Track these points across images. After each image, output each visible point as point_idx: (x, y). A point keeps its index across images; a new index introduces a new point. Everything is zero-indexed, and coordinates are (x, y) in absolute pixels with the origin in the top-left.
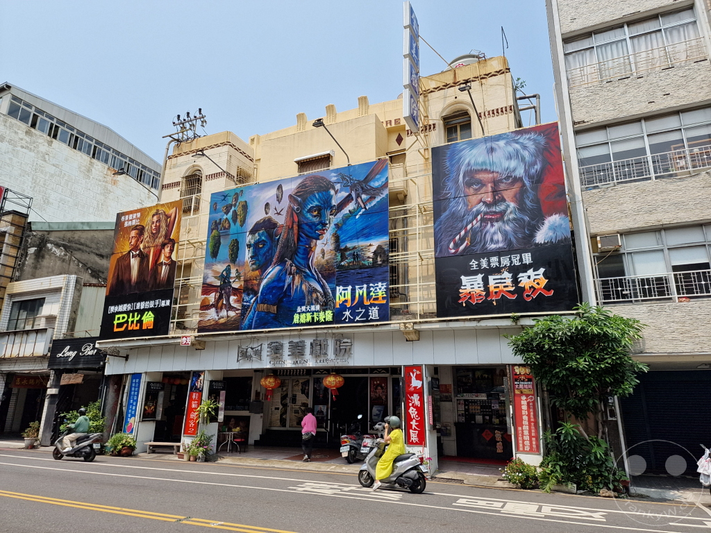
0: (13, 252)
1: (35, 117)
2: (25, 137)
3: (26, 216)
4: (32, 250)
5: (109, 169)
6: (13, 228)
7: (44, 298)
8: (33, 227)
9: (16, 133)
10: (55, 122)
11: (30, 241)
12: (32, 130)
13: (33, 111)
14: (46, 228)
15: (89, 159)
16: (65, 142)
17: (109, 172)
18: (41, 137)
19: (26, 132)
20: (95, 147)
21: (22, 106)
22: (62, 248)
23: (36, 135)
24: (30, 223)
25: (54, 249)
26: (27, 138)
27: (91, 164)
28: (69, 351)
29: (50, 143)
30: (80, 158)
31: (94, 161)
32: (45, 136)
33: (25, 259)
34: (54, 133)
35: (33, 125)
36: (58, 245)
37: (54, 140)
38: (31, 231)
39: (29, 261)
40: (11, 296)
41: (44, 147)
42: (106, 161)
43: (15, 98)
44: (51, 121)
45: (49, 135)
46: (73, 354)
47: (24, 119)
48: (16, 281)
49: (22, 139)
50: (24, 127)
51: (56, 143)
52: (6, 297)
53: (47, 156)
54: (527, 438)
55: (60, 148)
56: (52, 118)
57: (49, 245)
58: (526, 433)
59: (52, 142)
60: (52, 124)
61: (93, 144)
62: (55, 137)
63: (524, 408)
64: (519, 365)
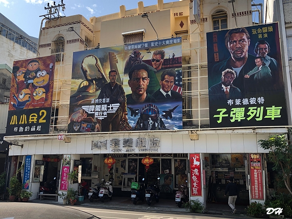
54: (257, 191)
63: (256, 176)
64: (253, 154)
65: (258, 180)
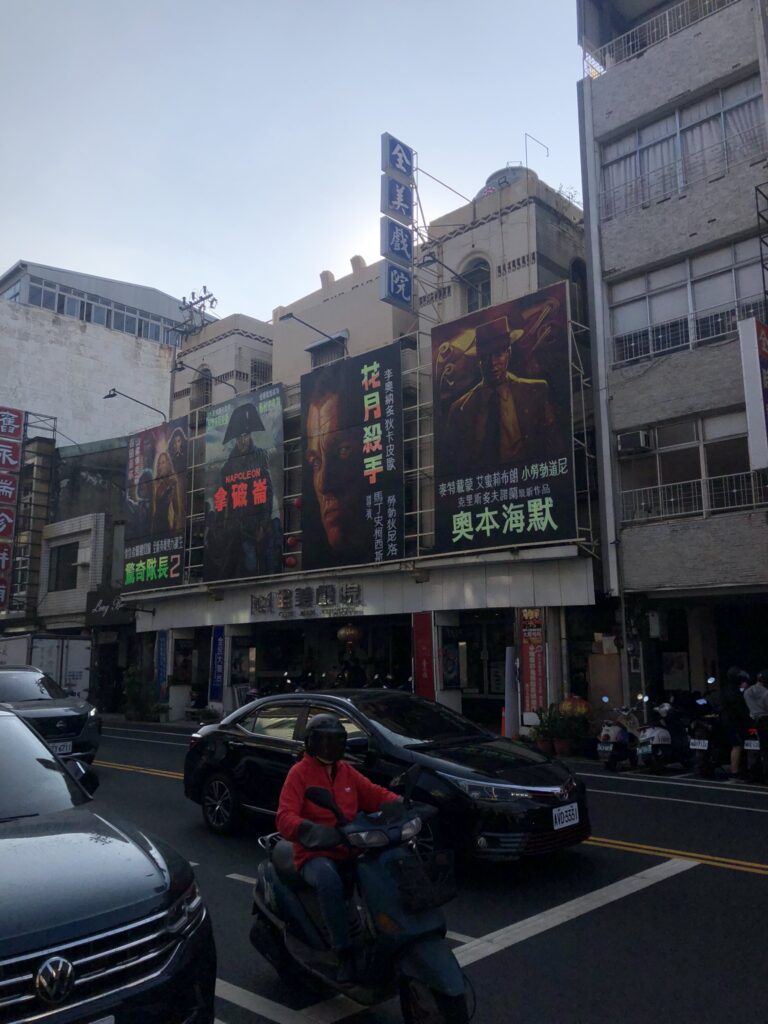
0: (44, 488)
1: (62, 298)
2: (53, 328)
3: (52, 442)
4: (64, 483)
5: (161, 347)
6: (41, 459)
7: (77, 543)
8: (62, 454)
9: (42, 325)
10: (86, 300)
11: (60, 472)
12: (61, 317)
13: (57, 291)
14: (77, 452)
15: (134, 339)
16: (101, 323)
17: (162, 351)
18: (71, 323)
19: (54, 321)
20: (140, 321)
21: (44, 288)
22: (99, 475)
23: (65, 322)
24: (58, 449)
25: (90, 477)
26: (55, 329)
27: (138, 345)
28: (102, 605)
29: (83, 329)
30: (124, 340)
31: (142, 340)
32: (76, 320)
33: (58, 495)
34: (86, 315)
35: (61, 310)
36: (93, 472)
37: (88, 324)
38: (60, 459)
39: (63, 497)
40: (49, 540)
41: (77, 337)
42: (156, 338)
43: (33, 279)
44: (80, 299)
45: (82, 318)
46: (105, 609)
47: (48, 304)
48: (52, 523)
49: (49, 332)
50: (48, 314)
51: (90, 327)
52: (43, 543)
53: (81, 348)
54: (534, 696)
55: (97, 333)
56: (81, 294)
57: (83, 474)
58: (533, 690)
59: (85, 327)
60: (83, 303)
61: (137, 316)
62: (88, 320)
63: (532, 660)
64: (528, 608)
65: (536, 669)
